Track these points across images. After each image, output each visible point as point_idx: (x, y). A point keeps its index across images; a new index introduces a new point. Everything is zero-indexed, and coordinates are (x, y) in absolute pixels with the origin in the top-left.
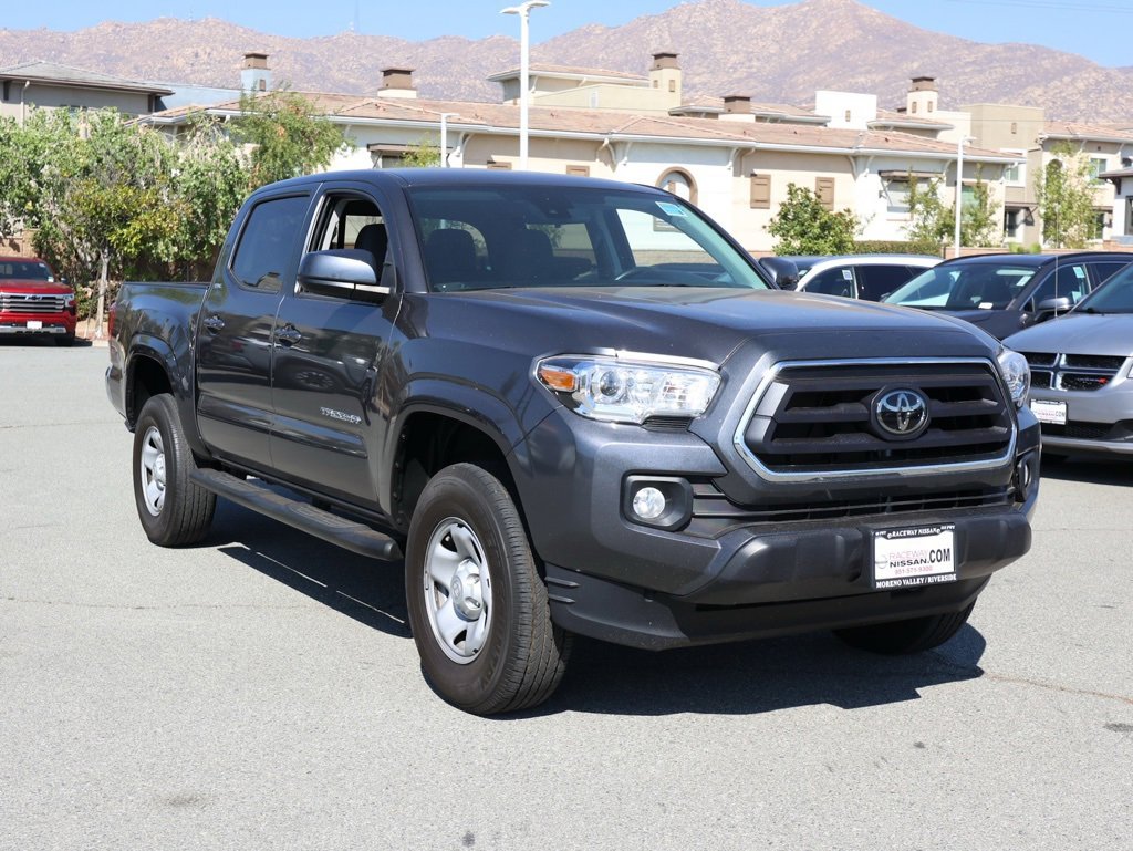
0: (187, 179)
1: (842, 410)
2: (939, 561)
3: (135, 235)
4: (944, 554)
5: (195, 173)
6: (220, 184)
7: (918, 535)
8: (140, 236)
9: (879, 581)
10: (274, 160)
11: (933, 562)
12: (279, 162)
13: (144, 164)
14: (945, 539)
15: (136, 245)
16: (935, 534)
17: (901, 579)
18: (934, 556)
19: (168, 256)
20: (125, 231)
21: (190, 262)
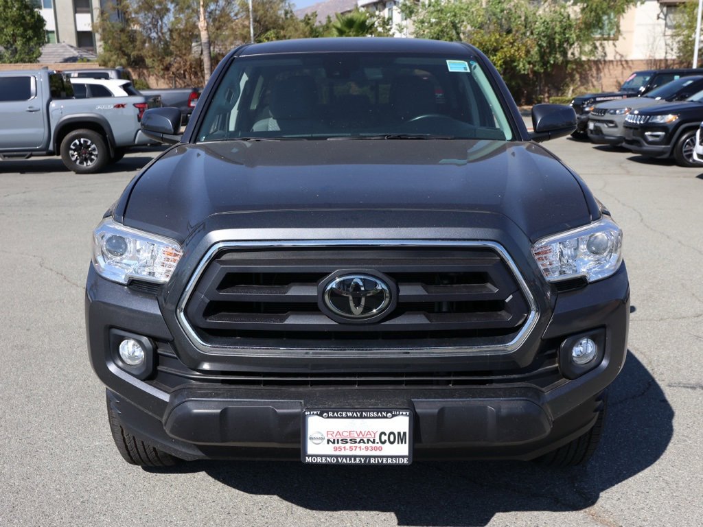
0: (539, 27)
1: (296, 291)
2: (392, 443)
3: (500, 60)
4: (400, 438)
5: (544, 23)
6: (558, 29)
7: (361, 417)
8: (502, 60)
9: (309, 456)
10: (591, 12)
11: (384, 443)
12: (593, 14)
13: (515, 19)
14: (401, 423)
15: (501, 66)
16: (386, 417)
17: (337, 457)
18: (384, 438)
19: (524, 70)
20: (495, 57)
21: (540, 73)
